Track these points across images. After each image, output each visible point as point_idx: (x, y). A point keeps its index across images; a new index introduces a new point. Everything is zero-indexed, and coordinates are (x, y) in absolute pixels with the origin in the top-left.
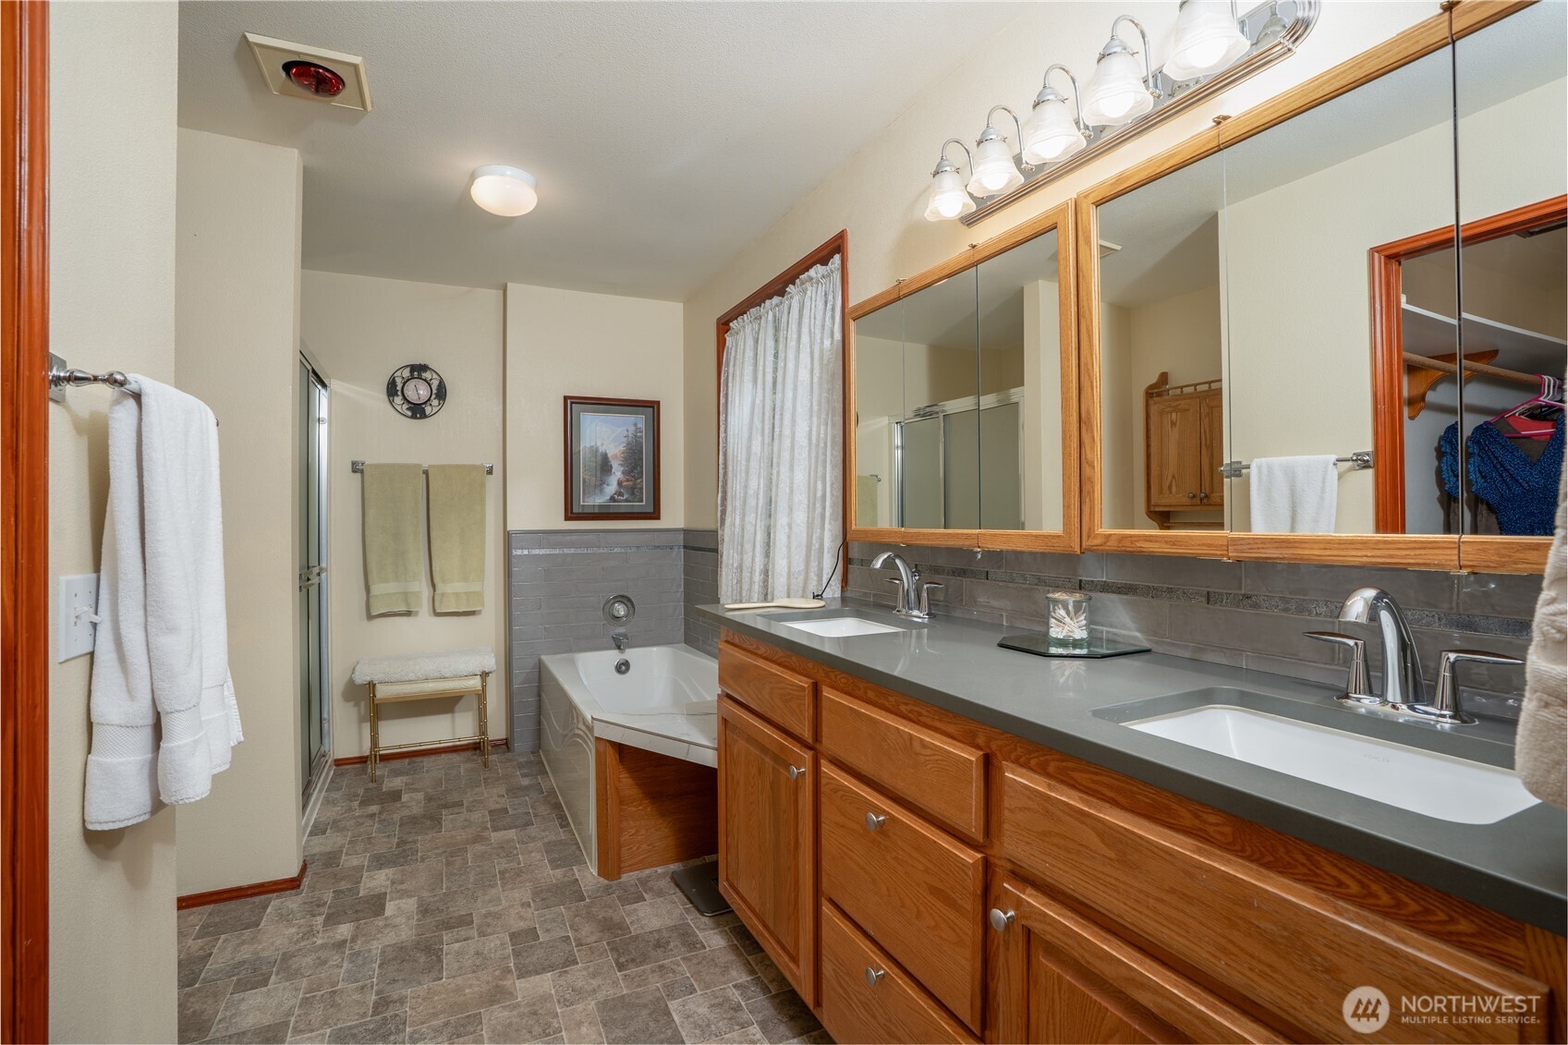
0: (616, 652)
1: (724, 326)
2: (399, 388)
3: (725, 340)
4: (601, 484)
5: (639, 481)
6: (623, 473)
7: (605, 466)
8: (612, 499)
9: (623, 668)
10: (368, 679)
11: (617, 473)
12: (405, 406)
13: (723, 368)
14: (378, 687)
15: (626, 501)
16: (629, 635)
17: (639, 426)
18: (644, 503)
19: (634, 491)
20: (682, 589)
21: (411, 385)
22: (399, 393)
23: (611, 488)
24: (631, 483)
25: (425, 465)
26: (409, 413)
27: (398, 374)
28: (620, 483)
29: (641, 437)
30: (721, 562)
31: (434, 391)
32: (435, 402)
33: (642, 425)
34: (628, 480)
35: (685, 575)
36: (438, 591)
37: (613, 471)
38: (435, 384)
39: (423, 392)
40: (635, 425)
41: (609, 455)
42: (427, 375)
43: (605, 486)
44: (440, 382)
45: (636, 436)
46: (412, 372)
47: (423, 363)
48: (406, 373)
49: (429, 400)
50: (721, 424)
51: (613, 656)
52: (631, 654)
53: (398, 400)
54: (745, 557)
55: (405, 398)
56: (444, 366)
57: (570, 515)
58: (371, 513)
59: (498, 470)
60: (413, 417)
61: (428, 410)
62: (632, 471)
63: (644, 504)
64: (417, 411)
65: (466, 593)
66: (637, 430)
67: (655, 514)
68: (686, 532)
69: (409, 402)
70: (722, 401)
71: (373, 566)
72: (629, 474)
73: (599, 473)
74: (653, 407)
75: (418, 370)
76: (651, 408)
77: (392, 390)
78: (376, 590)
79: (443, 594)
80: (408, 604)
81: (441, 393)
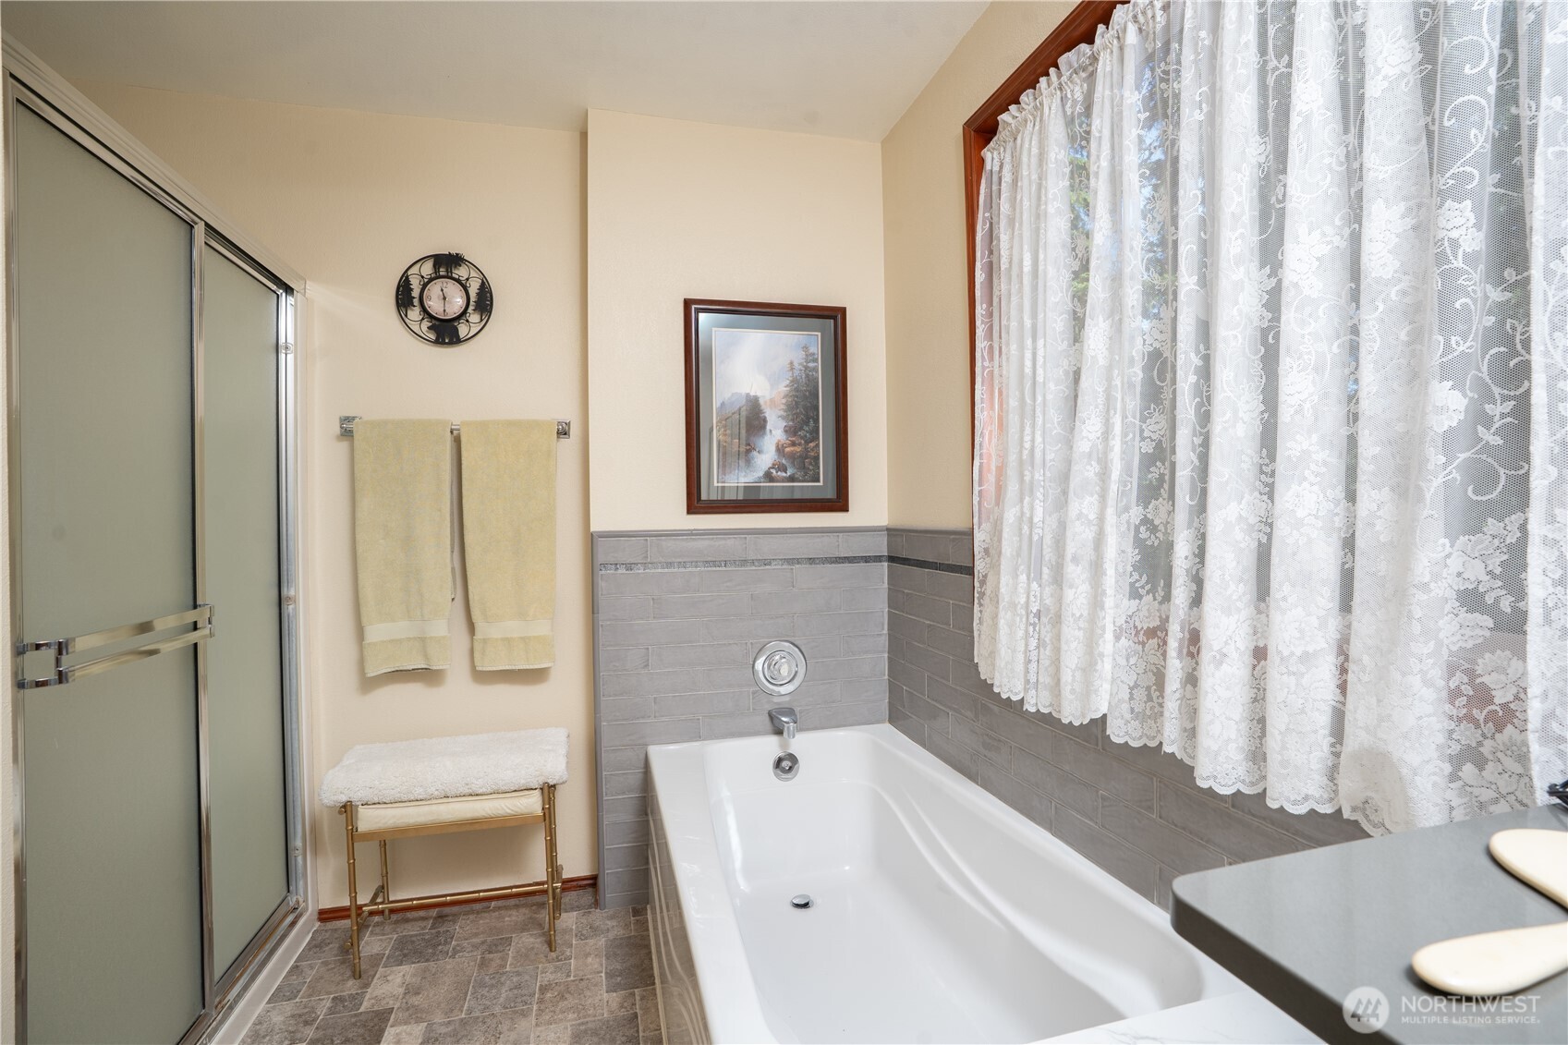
0: (774, 739)
1: (983, 129)
2: (416, 293)
3: (983, 161)
4: (748, 452)
5: (812, 445)
6: (786, 431)
7: (754, 421)
8: (768, 476)
9: (786, 764)
10: (344, 799)
11: (776, 432)
12: (426, 324)
13: (982, 215)
14: (362, 811)
15: (792, 479)
16: (797, 710)
17: (812, 350)
18: (821, 484)
19: (805, 464)
20: (886, 631)
21: (435, 290)
22: (416, 302)
23: (766, 457)
24: (798, 449)
25: (456, 421)
26: (432, 336)
27: (415, 270)
28: (780, 450)
29: (815, 369)
30: (982, 594)
31: (473, 298)
32: (474, 318)
33: (816, 349)
34: (793, 444)
35: (889, 607)
36: (478, 636)
37: (768, 427)
38: (474, 289)
39: (457, 302)
40: (805, 348)
41: (761, 402)
42: (462, 272)
43: (755, 453)
44: (483, 283)
45: (806, 368)
46: (436, 266)
47: (453, 252)
48: (427, 269)
49: (464, 312)
50: (978, 323)
51: (769, 747)
52: (800, 743)
53: (414, 314)
54: (1069, 594)
55: (424, 310)
56: (487, 257)
57: (696, 503)
58: (365, 504)
59: (575, 430)
60: (439, 342)
61: (463, 330)
62: (801, 429)
63: (823, 485)
64: (446, 332)
65: (523, 639)
66: (810, 357)
67: (839, 502)
68: (892, 532)
69: (431, 317)
70: (980, 277)
71: (368, 592)
72: (795, 433)
73: (743, 432)
74: (835, 318)
75: (447, 263)
76: (833, 319)
77: (404, 298)
78: (376, 632)
79: (485, 641)
80: (426, 657)
81: (484, 302)
